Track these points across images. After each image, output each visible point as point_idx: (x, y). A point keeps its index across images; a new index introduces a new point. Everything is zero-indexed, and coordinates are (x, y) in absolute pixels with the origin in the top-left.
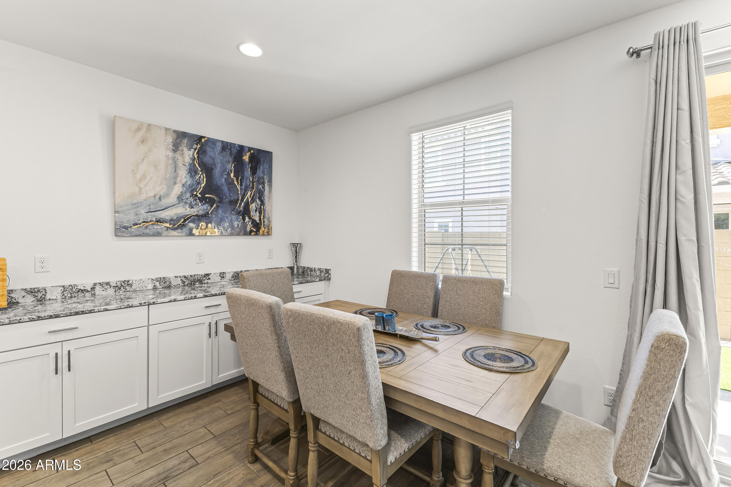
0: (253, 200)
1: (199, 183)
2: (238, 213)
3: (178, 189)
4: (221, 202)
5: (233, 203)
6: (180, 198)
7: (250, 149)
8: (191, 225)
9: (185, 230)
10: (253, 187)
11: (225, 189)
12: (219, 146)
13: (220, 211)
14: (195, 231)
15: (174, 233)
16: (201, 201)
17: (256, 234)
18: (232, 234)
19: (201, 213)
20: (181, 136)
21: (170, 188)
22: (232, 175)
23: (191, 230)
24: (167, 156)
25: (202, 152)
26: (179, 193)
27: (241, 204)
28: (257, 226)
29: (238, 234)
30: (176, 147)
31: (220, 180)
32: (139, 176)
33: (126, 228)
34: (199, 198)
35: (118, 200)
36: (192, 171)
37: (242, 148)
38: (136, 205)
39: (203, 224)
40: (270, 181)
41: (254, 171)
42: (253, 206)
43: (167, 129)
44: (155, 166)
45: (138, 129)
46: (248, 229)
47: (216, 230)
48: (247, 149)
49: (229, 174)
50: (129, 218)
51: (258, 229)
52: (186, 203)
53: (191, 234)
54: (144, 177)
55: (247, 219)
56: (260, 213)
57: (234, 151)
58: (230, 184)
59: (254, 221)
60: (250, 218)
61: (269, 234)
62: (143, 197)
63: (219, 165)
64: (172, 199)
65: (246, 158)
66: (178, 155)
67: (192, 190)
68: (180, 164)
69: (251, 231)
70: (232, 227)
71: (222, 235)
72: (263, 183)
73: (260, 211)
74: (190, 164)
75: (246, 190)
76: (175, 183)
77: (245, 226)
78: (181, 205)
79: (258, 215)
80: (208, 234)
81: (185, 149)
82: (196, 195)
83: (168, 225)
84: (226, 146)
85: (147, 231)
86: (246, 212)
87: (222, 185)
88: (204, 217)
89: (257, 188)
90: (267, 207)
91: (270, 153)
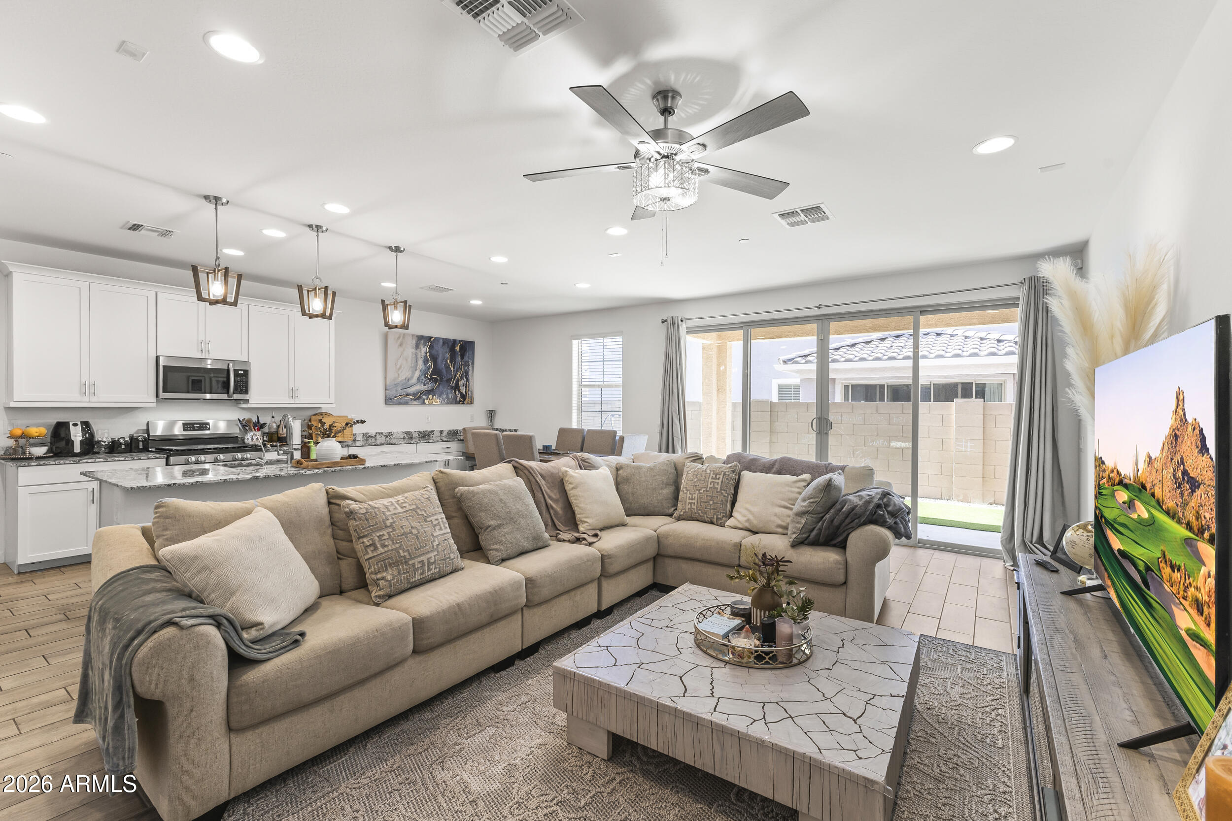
0: (462, 378)
1: (429, 369)
2: (452, 388)
3: (417, 374)
4: (441, 380)
5: (449, 381)
6: (418, 379)
7: (460, 341)
8: (424, 397)
9: (421, 400)
10: (461, 369)
11: (444, 371)
12: (441, 341)
13: (441, 387)
14: (426, 401)
15: (415, 402)
16: (430, 381)
17: (463, 403)
18: (447, 403)
19: (430, 388)
20: (420, 338)
21: (413, 373)
22: (449, 361)
23: (424, 400)
24: (412, 353)
25: (431, 348)
26: (418, 376)
27: (453, 381)
28: (464, 397)
29: (451, 404)
30: (417, 347)
31: (441, 366)
32: (398, 366)
33: (391, 399)
34: (429, 379)
35: (388, 383)
36: (426, 361)
37: (455, 341)
38: (396, 385)
39: (431, 396)
40: (473, 363)
41: (462, 357)
42: (461, 383)
43: (413, 335)
44: (406, 360)
45: (399, 338)
46: (458, 400)
47: (438, 400)
48: (458, 342)
49: (447, 361)
50: (391, 393)
51: (464, 400)
52: (422, 382)
53: (424, 403)
54: (400, 367)
55: (457, 392)
56: (466, 387)
57: (450, 344)
58: (447, 367)
59: (462, 394)
60: (459, 391)
61: (472, 403)
62: (400, 379)
63: (441, 355)
64: (414, 380)
65: (457, 348)
66: (418, 352)
67: (425, 373)
68: (419, 357)
69: (460, 401)
70: (448, 398)
71: (441, 403)
72: (468, 365)
73: (466, 386)
74: (425, 357)
75: (457, 372)
76: (416, 370)
77: (456, 397)
78: (419, 383)
79: (464, 389)
80: (434, 403)
81: (422, 347)
82: (427, 377)
83: (411, 397)
84: (445, 341)
85: (401, 401)
86: (457, 387)
87: (442, 368)
88: (431, 392)
89: (464, 369)
90: (471, 383)
91: (473, 343)
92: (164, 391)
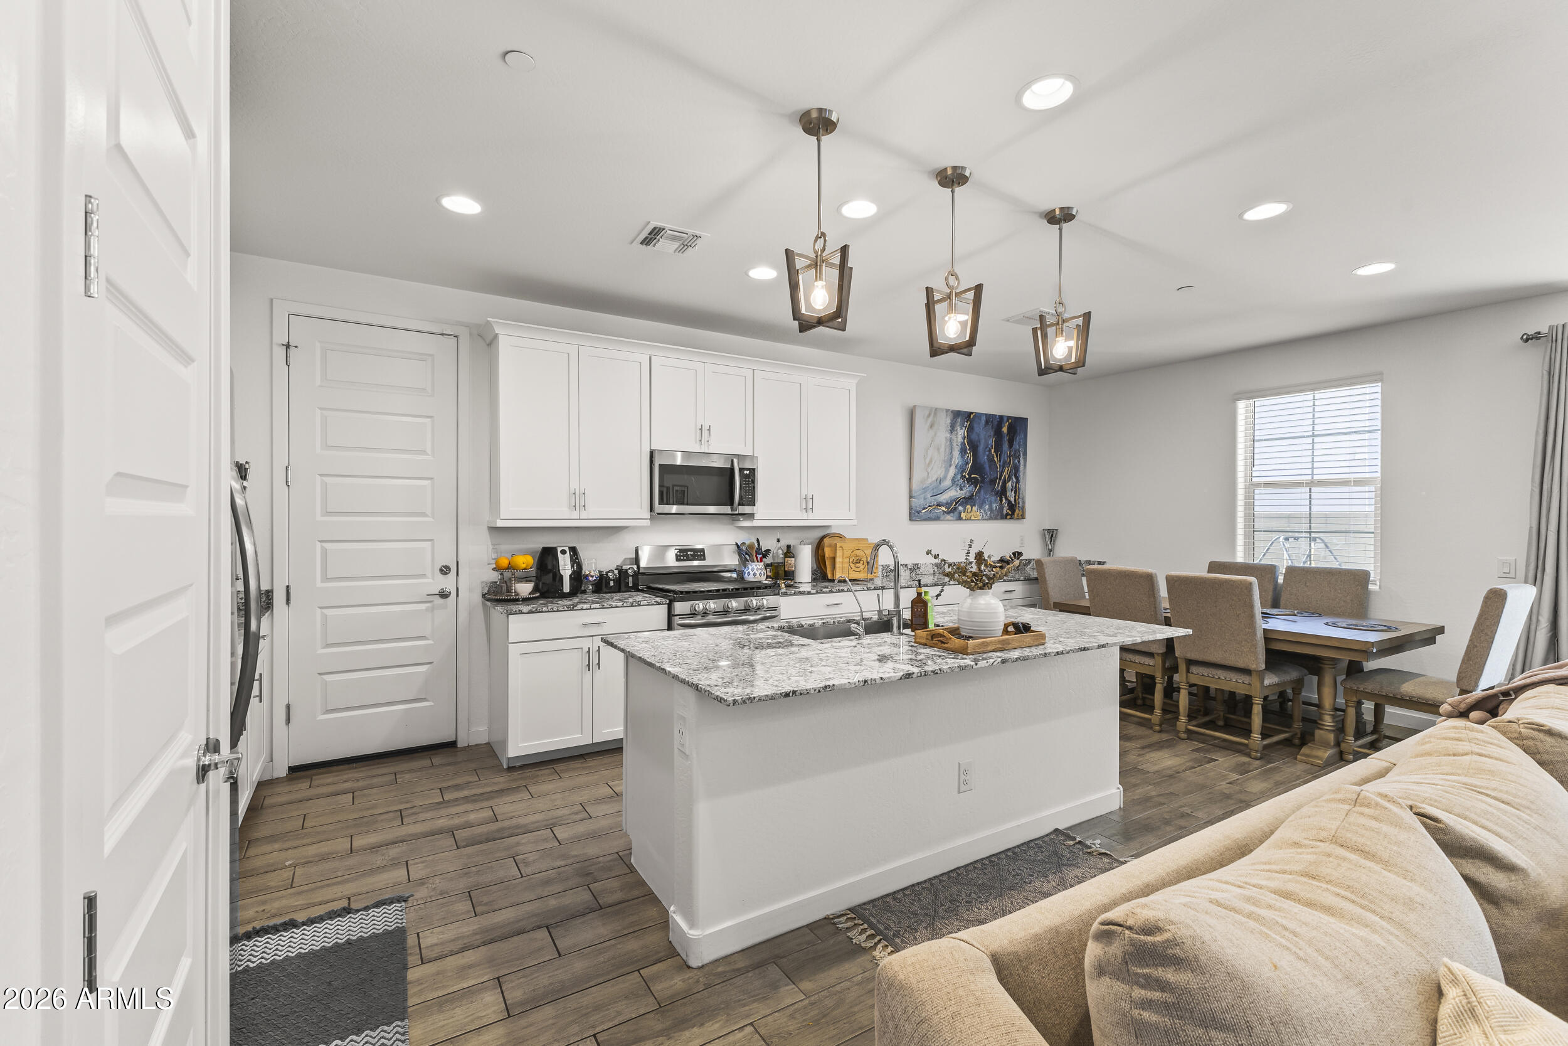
0: (1010, 478)
1: (967, 463)
2: (996, 494)
3: (952, 471)
4: (983, 482)
5: (993, 482)
6: (953, 481)
7: (1009, 418)
8: (961, 508)
9: (956, 513)
10: (1009, 463)
11: (987, 466)
12: (984, 418)
13: (982, 492)
14: (963, 515)
15: (948, 517)
16: (968, 483)
17: (1011, 518)
18: (990, 518)
19: (968, 495)
20: (957, 414)
21: (947, 471)
22: (993, 451)
23: (960, 513)
24: (946, 438)
25: (970, 429)
26: (953, 475)
27: (999, 483)
28: (1012, 507)
29: (996, 519)
30: (952, 429)
31: (984, 458)
32: (927, 461)
33: (918, 512)
34: (967, 479)
35: (915, 486)
36: (963, 451)
37: (1001, 417)
38: (925, 490)
39: (969, 507)
40: (1025, 454)
41: (1011, 445)
42: (1009, 485)
43: (947, 411)
44: (938, 449)
45: (929, 415)
46: (1005, 513)
47: (978, 513)
48: (1005, 419)
49: (990, 450)
50: (918, 502)
51: (1013, 512)
52: (957, 485)
53: (960, 518)
54: (931, 461)
55: (1004, 501)
56: (1015, 493)
57: (995, 423)
58: (991, 460)
59: (1009, 502)
60: (1007, 499)
61: (1023, 517)
62: (930, 481)
63: (983, 441)
64: (947, 483)
65: (1005, 430)
66: (954, 437)
67: (961, 470)
68: (955, 444)
69: (1007, 514)
70: (991, 509)
71: (983, 519)
72: (1019, 457)
73: (1016, 490)
74: (962, 444)
75: (1004, 467)
76: (950, 465)
77: (1001, 507)
78: (953, 487)
79: (1013, 495)
80: (972, 518)
81: (959, 428)
82: (965, 476)
83: (944, 509)
84: (989, 418)
85: (931, 515)
86: (1003, 493)
87: (985, 462)
88: (969, 500)
89: (1013, 463)
90: (1022, 485)
91: (1026, 420)
92: (661, 502)
